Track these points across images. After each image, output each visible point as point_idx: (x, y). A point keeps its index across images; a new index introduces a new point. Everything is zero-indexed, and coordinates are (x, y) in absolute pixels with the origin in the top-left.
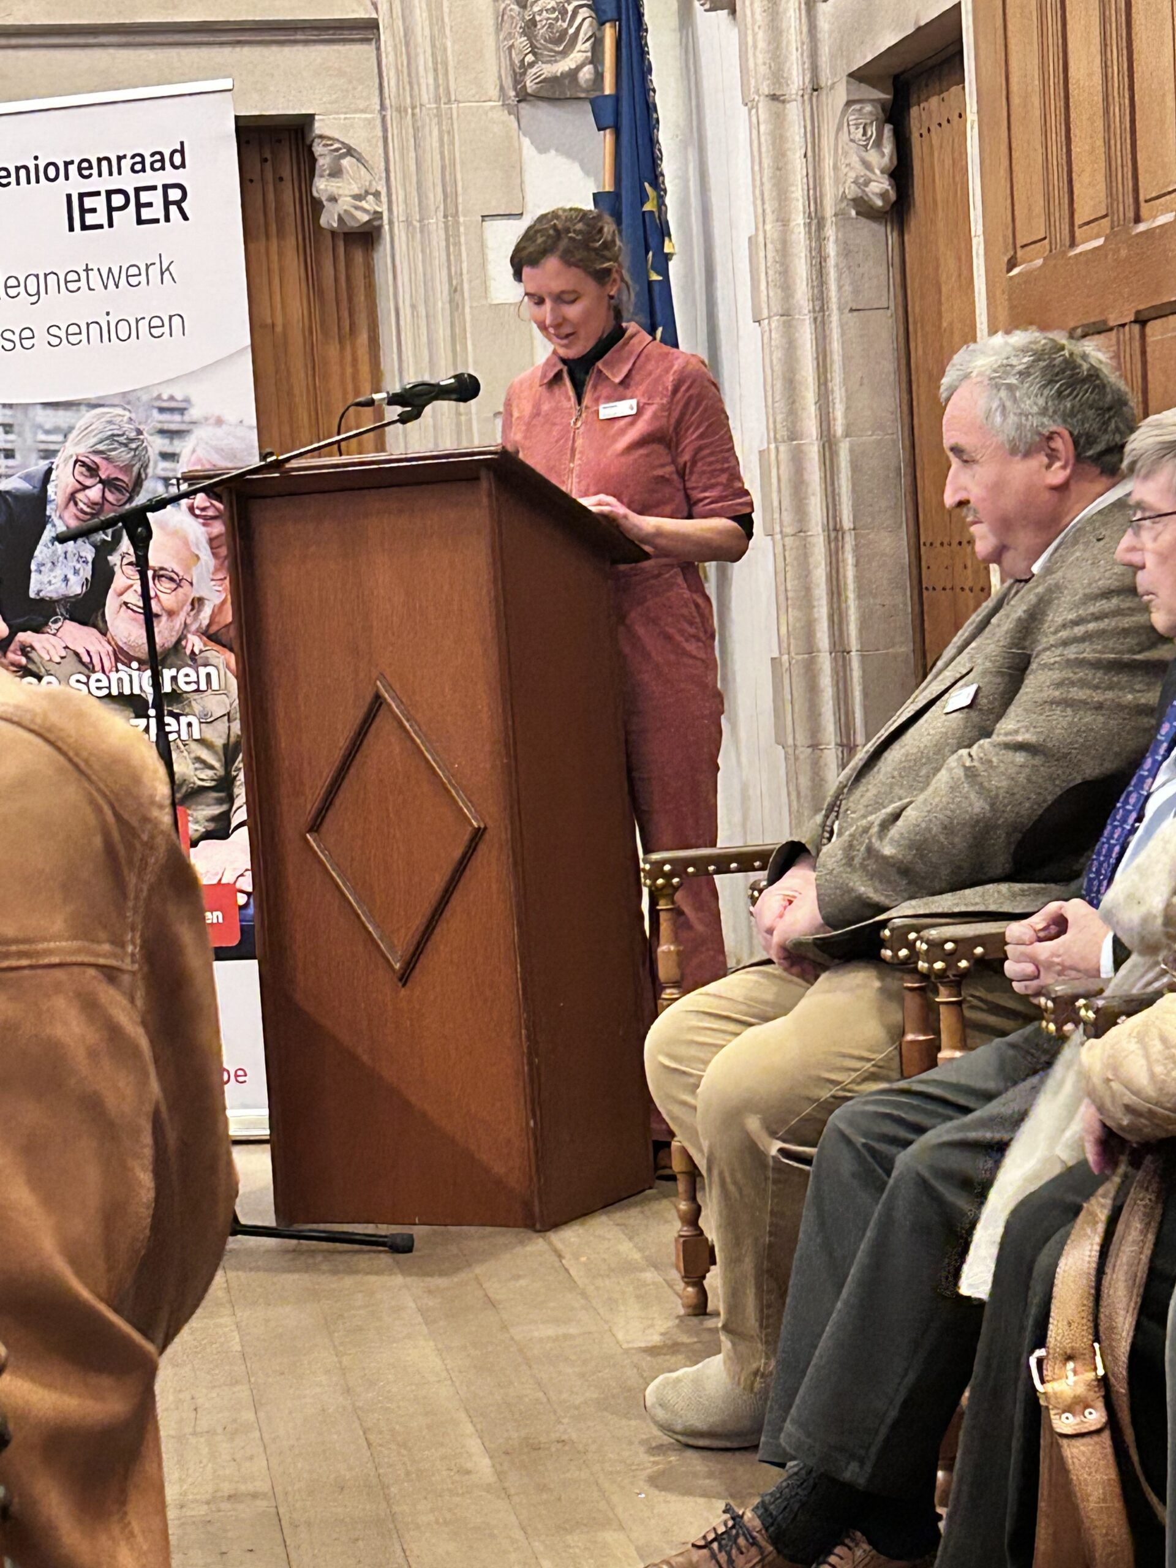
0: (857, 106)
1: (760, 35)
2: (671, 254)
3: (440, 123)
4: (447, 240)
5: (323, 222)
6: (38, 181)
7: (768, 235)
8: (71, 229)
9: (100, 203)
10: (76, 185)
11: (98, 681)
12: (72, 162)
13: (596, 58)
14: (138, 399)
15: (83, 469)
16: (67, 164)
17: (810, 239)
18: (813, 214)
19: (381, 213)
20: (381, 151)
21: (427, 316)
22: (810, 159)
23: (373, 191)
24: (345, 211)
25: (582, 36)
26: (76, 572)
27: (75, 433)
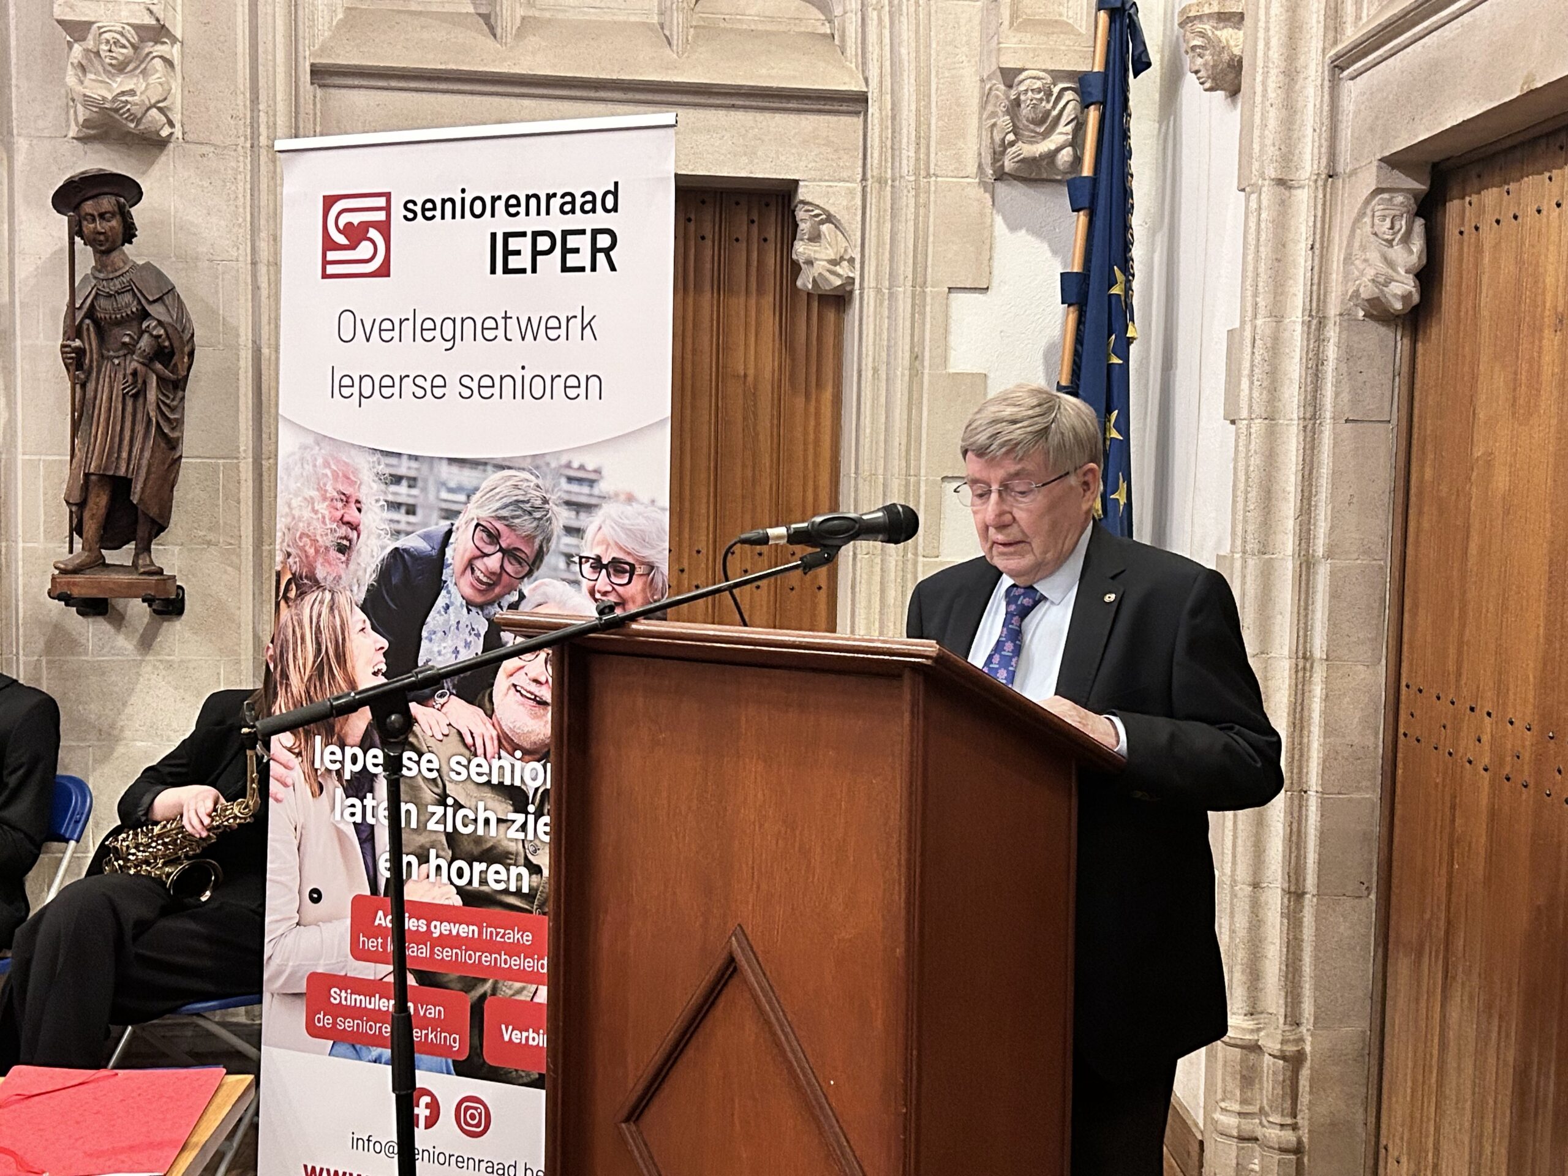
0: (1386, 196)
1: (1273, 114)
2: (1133, 338)
3: (917, 196)
4: (913, 306)
5: (799, 283)
6: (463, 216)
7: (1259, 331)
8: (493, 271)
9: (524, 245)
10: (502, 223)
11: (479, 765)
12: (499, 198)
13: (1077, 142)
14: (548, 464)
15: (484, 535)
16: (494, 199)
17: (1308, 341)
18: (1314, 313)
19: (853, 279)
20: (859, 218)
21: (887, 380)
22: (1317, 252)
23: (847, 257)
24: (820, 274)
25: (1064, 120)
26: (467, 645)
27: (478, 494)
